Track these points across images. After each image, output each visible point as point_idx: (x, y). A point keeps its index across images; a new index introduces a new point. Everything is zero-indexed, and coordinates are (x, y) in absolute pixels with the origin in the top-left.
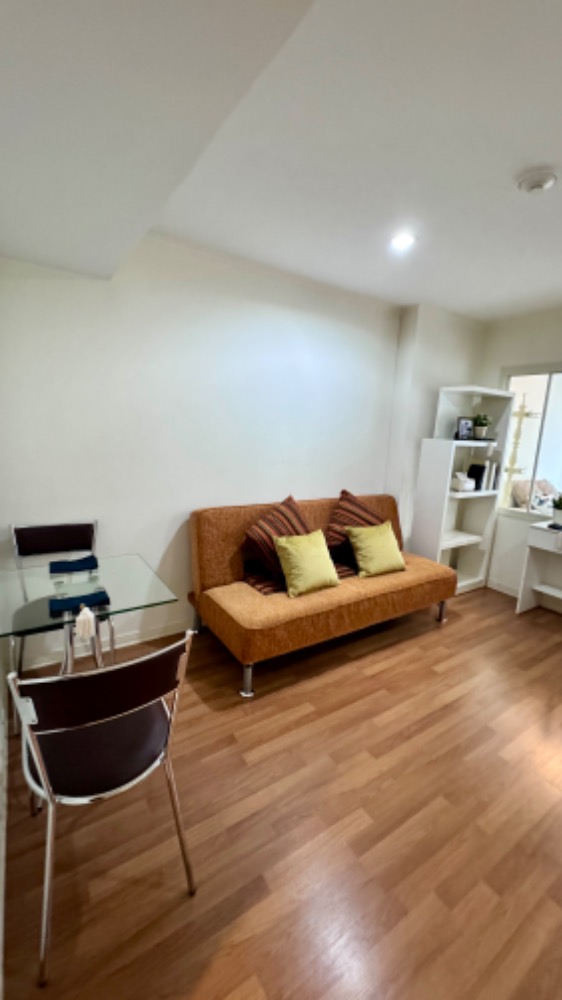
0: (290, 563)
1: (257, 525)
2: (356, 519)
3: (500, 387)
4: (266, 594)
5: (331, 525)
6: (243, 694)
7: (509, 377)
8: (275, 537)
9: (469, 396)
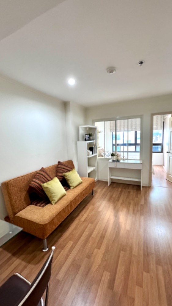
0: (50, 192)
1: (33, 181)
2: (65, 170)
3: (92, 125)
4: (42, 207)
5: (57, 174)
6: (44, 251)
7: (94, 122)
8: (42, 184)
9: (86, 128)
